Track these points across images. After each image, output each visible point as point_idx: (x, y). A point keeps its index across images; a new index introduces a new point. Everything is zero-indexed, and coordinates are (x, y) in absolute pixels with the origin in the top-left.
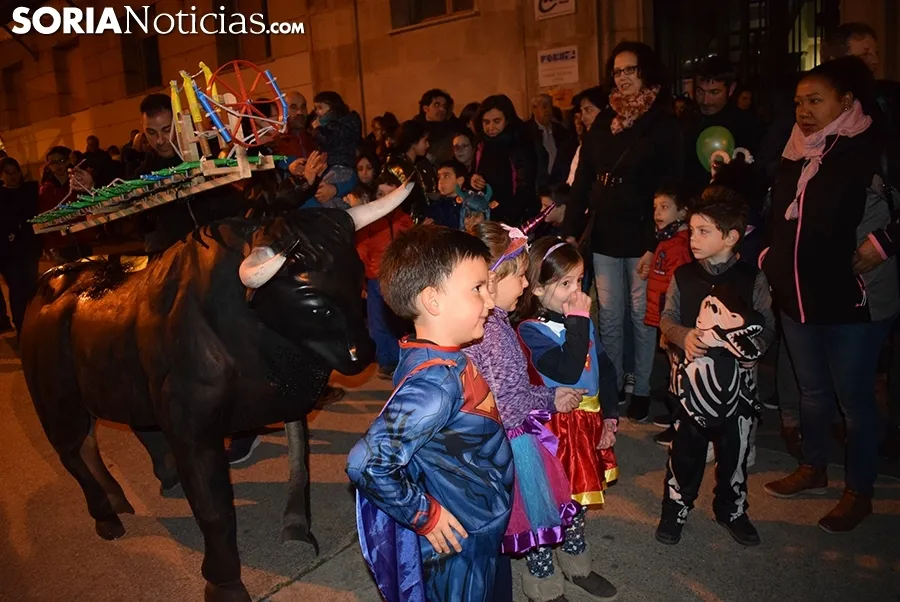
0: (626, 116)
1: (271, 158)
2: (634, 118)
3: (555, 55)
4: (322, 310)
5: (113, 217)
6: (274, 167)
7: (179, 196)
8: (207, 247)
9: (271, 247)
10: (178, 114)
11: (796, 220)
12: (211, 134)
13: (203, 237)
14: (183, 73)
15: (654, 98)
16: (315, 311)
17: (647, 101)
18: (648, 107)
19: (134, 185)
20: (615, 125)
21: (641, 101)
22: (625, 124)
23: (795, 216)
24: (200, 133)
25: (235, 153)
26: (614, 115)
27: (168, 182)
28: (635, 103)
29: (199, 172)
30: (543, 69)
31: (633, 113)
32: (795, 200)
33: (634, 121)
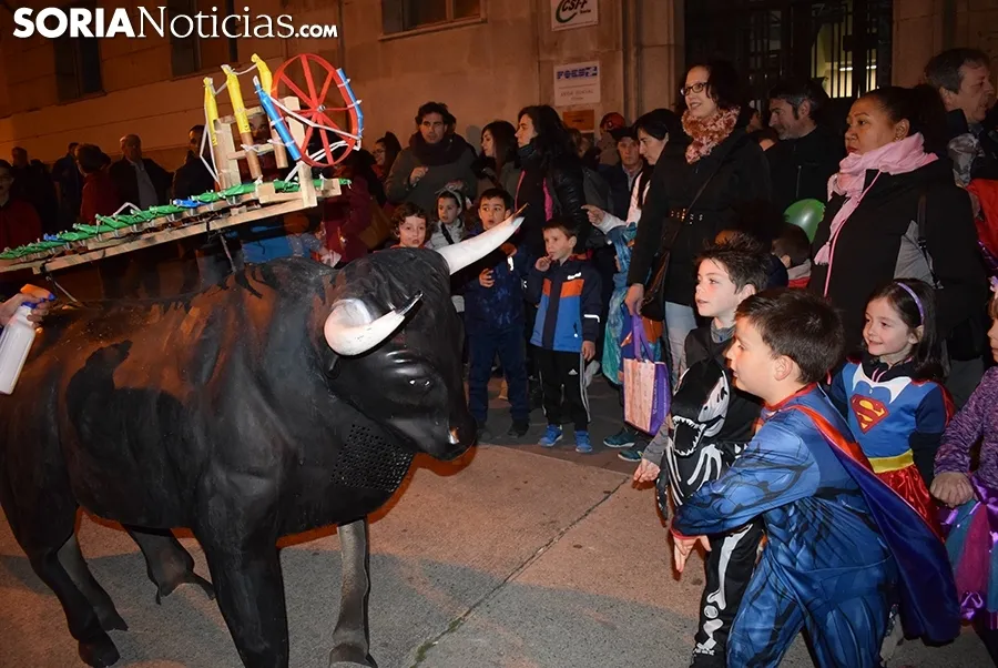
0: (704, 142)
1: (337, 182)
2: (713, 144)
3: (575, 71)
4: (420, 381)
5: (111, 252)
6: (340, 193)
7: (211, 229)
8: (259, 296)
9: (361, 298)
10: (215, 121)
11: (827, 265)
12: (264, 148)
13: (252, 283)
14: (226, 68)
15: (735, 120)
16: (412, 382)
17: (728, 125)
18: (729, 132)
19: (155, 214)
20: (691, 154)
21: (721, 125)
22: (703, 151)
23: (827, 261)
24: (249, 148)
25: (297, 175)
26: (688, 141)
27: (203, 210)
28: (713, 127)
29: (252, 197)
30: (560, 85)
31: (712, 138)
32: (828, 243)
33: (713, 148)
